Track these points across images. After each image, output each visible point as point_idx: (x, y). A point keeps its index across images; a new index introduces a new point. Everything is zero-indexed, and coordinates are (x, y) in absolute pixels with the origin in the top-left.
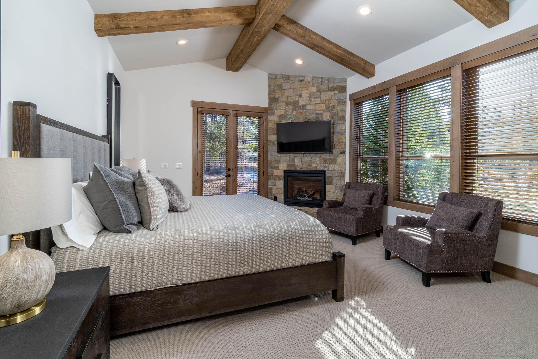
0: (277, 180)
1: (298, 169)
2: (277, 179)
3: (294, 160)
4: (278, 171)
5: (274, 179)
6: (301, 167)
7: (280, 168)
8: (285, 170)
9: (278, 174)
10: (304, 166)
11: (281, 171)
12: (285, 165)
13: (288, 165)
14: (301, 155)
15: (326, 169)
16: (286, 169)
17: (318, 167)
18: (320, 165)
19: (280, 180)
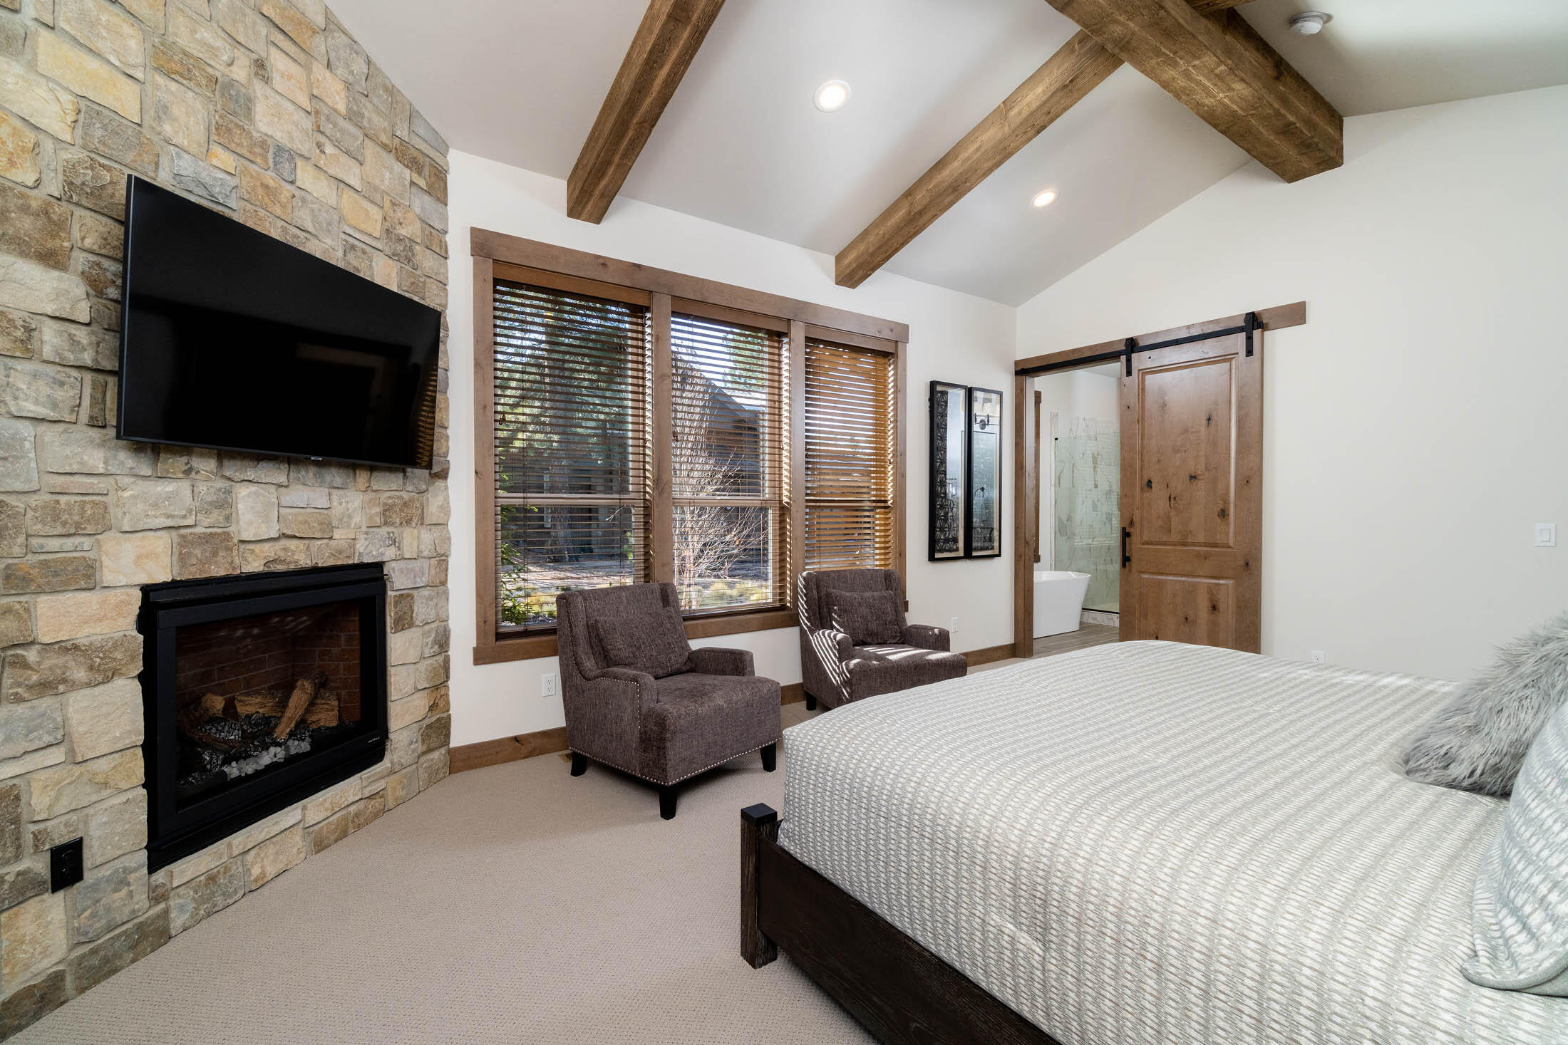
0: (74, 686)
1: (254, 565)
2: (80, 674)
3: (224, 504)
4: (90, 599)
5: (46, 687)
6: (269, 550)
7: (108, 577)
8: (147, 590)
9: (84, 635)
10: (292, 544)
11: (120, 595)
12: (162, 543)
13: (185, 541)
14: (274, 474)
15: (389, 554)
16: (163, 576)
17: (360, 547)
18: (367, 533)
19: (105, 674)
